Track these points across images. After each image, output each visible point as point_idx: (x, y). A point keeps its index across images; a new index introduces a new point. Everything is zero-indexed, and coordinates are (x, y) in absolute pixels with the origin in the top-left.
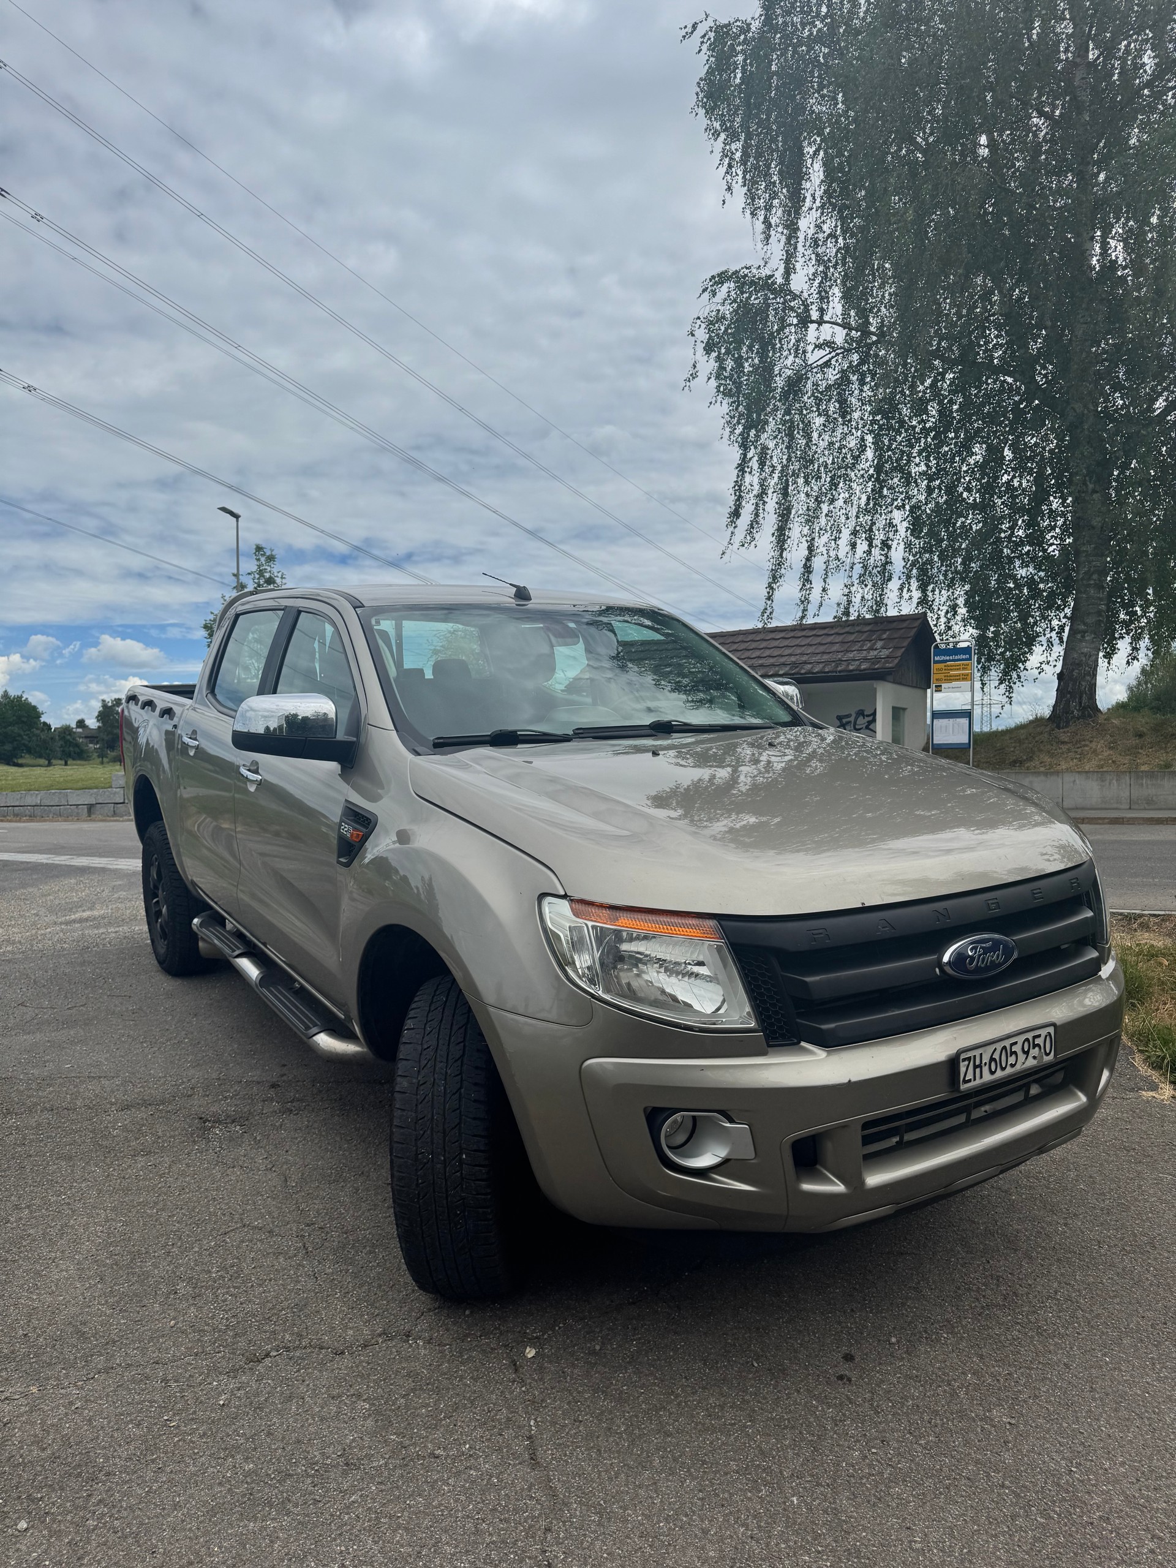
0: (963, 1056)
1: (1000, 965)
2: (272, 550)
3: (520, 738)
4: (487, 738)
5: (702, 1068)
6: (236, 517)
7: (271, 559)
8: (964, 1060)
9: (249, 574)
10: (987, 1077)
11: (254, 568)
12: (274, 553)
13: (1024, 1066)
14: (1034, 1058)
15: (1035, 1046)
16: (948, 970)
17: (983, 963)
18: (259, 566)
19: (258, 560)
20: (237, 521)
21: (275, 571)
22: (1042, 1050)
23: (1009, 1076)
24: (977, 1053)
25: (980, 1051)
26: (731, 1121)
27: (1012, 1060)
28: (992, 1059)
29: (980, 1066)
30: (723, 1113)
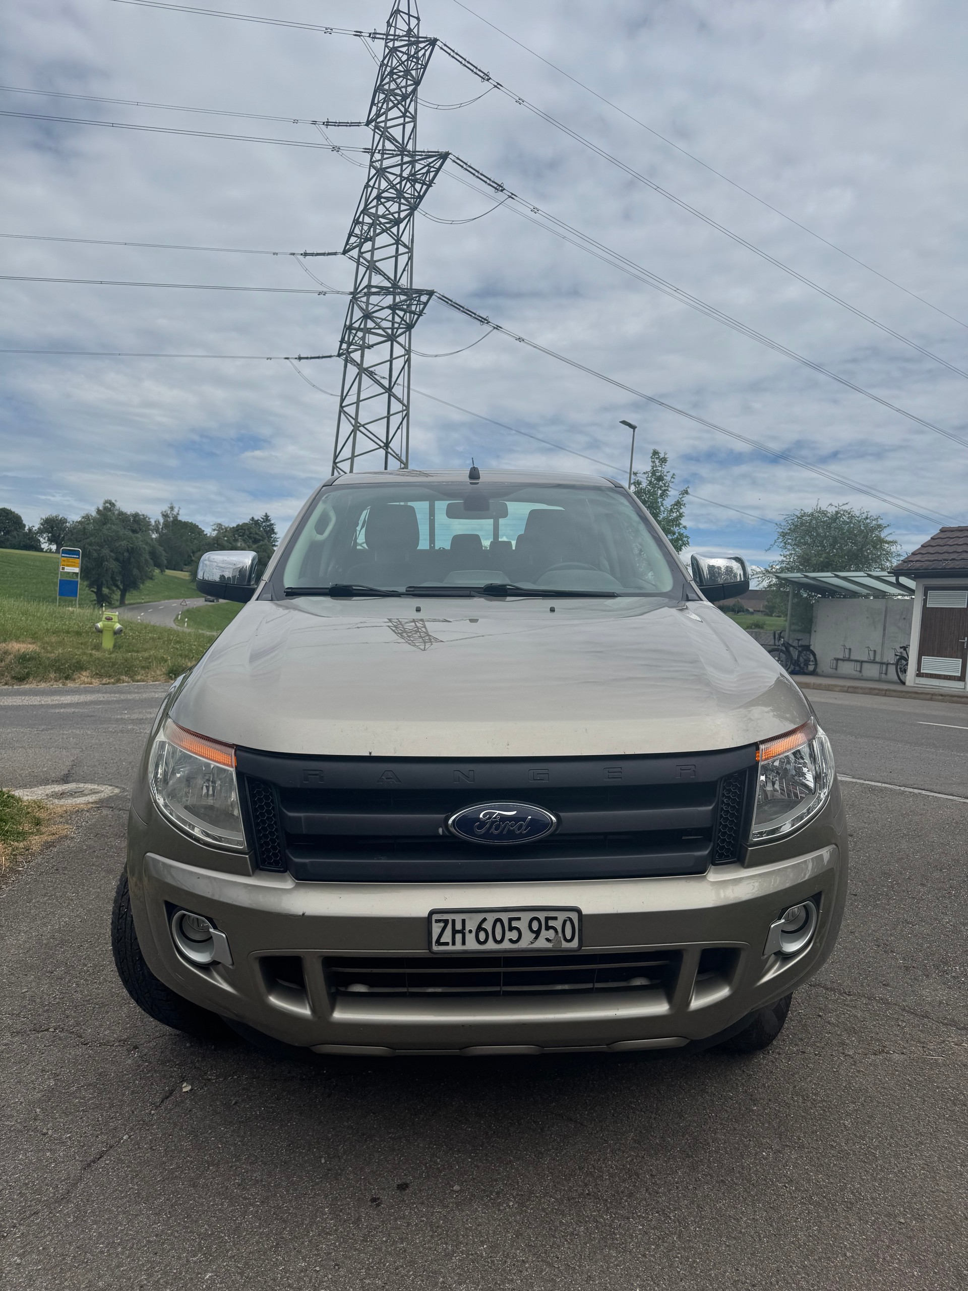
0: (435, 917)
1: (522, 836)
2: (665, 454)
3: (355, 592)
4: (328, 590)
5: (199, 876)
6: (633, 427)
7: (664, 461)
8: (437, 921)
9: (644, 473)
10: (472, 944)
11: (649, 469)
12: (666, 456)
13: (534, 946)
14: (548, 940)
15: (548, 928)
16: (452, 830)
17: (496, 829)
18: (653, 467)
19: (654, 462)
20: (634, 431)
21: (665, 470)
22: (560, 934)
23: (506, 951)
24: (458, 918)
25: (463, 916)
26: (215, 928)
27: (514, 935)
28: (480, 928)
29: (462, 932)
30: (210, 920)
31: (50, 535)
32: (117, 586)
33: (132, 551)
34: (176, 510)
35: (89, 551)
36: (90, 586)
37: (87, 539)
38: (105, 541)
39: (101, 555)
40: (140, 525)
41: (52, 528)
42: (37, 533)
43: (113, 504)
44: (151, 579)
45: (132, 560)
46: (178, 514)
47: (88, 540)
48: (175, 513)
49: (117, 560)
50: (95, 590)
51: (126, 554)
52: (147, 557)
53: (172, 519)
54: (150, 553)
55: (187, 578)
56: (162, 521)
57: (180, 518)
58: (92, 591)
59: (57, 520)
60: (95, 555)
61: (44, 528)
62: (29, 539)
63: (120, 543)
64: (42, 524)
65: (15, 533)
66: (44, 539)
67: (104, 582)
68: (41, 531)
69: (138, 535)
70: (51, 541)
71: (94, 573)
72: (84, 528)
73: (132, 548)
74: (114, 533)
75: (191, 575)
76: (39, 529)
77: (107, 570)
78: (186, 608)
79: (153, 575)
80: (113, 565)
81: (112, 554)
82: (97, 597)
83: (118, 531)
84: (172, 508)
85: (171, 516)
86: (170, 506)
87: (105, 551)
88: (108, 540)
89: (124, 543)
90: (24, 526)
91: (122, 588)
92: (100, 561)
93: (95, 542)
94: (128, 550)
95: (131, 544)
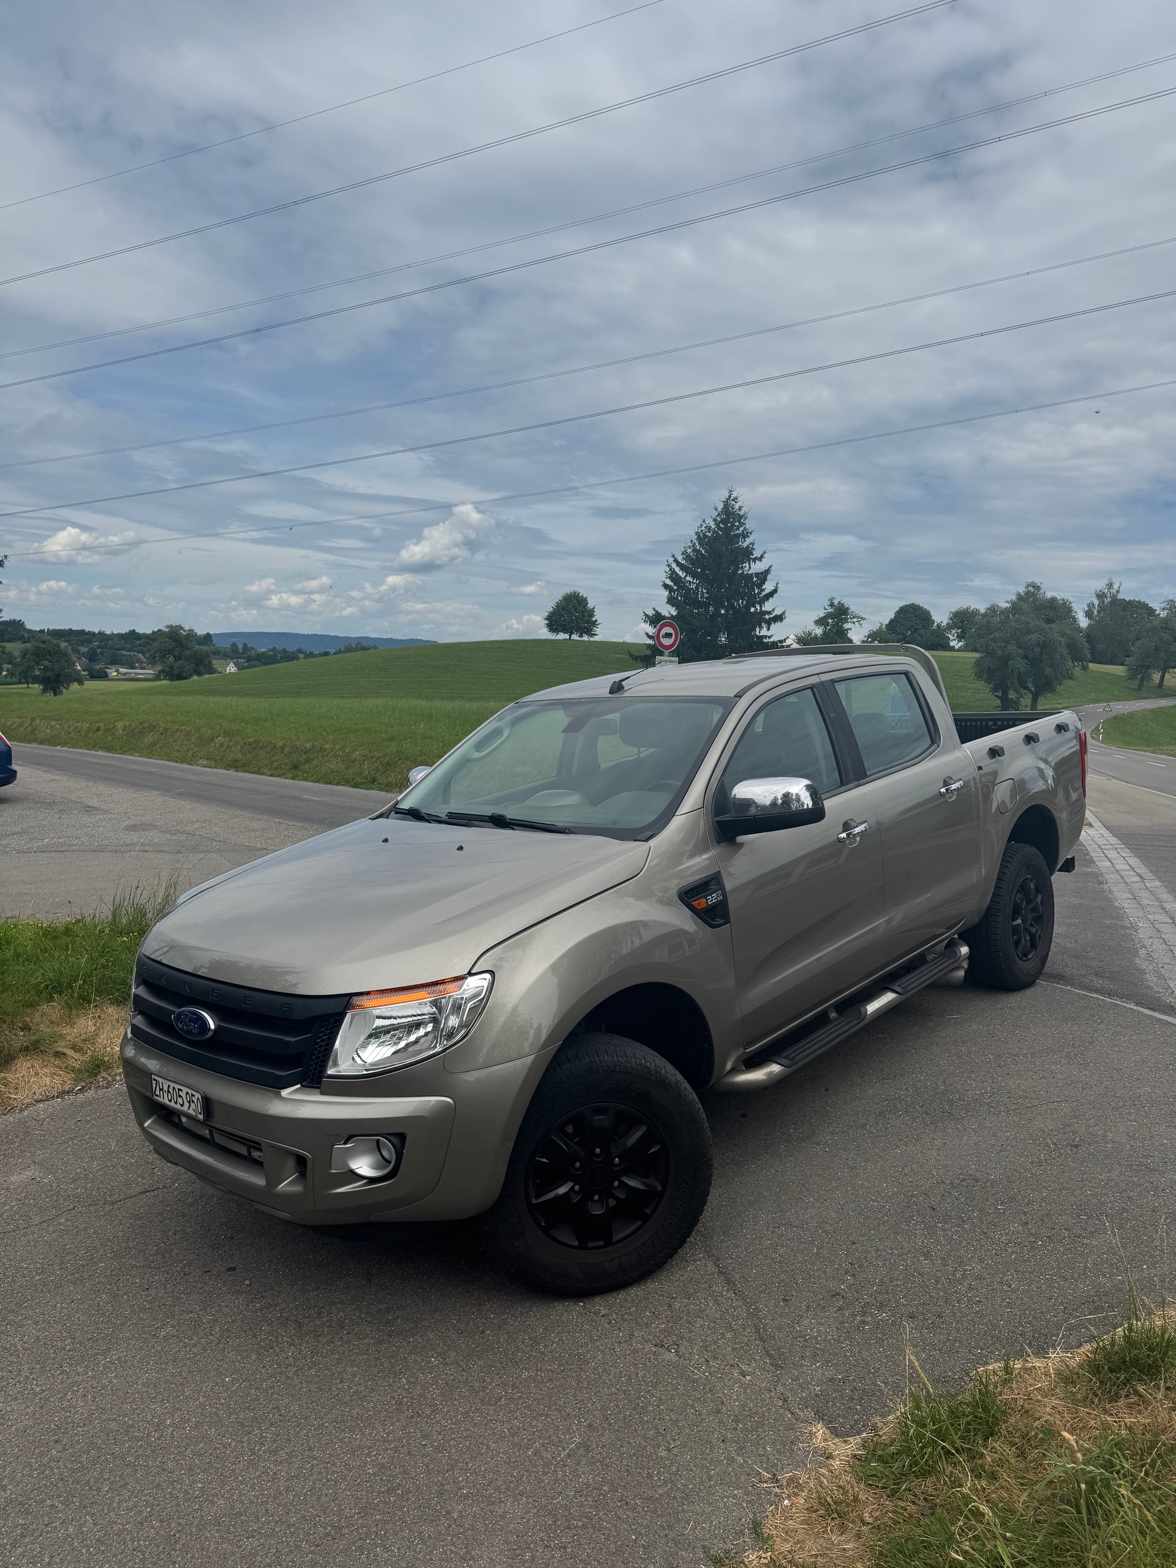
0: (153, 1076)
1: (196, 1034)
8: (154, 1079)
10: (166, 1100)
13: (189, 1111)
14: (193, 1110)
15: (192, 1101)
16: (173, 1021)
17: (186, 1026)
22: (197, 1107)
23: (178, 1110)
24: (160, 1080)
27: (181, 1101)
28: (168, 1091)
29: (162, 1090)
31: (959, 631)
32: (1027, 688)
33: (1044, 645)
34: (1116, 587)
35: (993, 649)
36: (994, 690)
37: (990, 634)
38: (1011, 635)
39: (1007, 652)
40: (1058, 612)
41: (962, 622)
42: (946, 629)
43: (1038, 587)
44: (1070, 678)
45: (1045, 656)
46: (1118, 592)
47: (992, 636)
48: (1114, 591)
49: (1025, 657)
50: (1000, 695)
51: (1037, 650)
52: (1065, 651)
53: (1109, 599)
54: (1067, 646)
55: (1123, 674)
56: (1096, 602)
57: (1120, 596)
58: (996, 696)
59: (968, 613)
60: (999, 653)
61: (953, 623)
62: (937, 636)
63: (1029, 637)
64: (951, 619)
65: (922, 631)
66: (953, 636)
67: (1009, 685)
68: (949, 627)
69: (1053, 626)
70: (960, 637)
71: (997, 674)
72: (988, 622)
73: (1045, 642)
74: (1023, 625)
75: (1129, 670)
76: (948, 624)
77: (1012, 671)
78: (1112, 714)
79: (1072, 674)
80: (1020, 665)
81: (1020, 651)
82: (1001, 702)
83: (1028, 623)
84: (1110, 585)
85: (1108, 595)
86: (1107, 583)
87: (1012, 648)
88: (1016, 634)
89: (1034, 637)
90: (933, 622)
91: (1033, 689)
92: (1004, 660)
93: (999, 638)
94: (1039, 644)
95: (1044, 637)
